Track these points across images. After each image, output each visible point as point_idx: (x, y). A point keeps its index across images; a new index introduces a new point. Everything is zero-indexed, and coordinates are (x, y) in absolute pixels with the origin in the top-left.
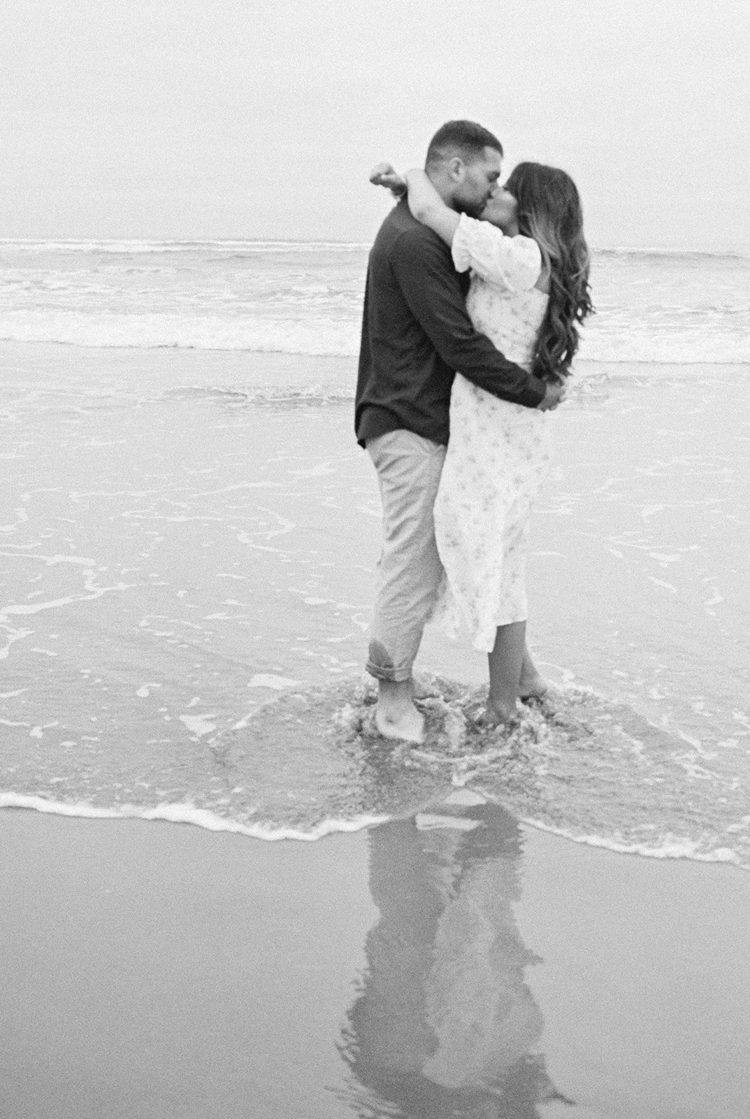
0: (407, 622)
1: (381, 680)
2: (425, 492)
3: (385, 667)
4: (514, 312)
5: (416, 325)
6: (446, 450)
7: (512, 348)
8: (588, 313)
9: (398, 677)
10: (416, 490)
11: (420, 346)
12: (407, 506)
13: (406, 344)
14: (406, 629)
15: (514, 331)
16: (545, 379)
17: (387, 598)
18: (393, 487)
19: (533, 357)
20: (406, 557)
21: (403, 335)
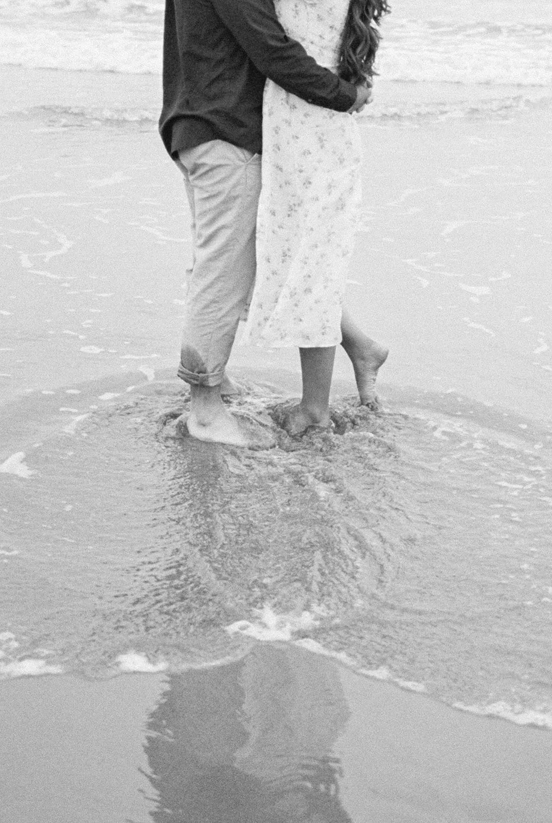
0: (220, 327)
1: (194, 386)
2: (239, 201)
3: (199, 373)
4: (320, 18)
5: (229, 35)
6: (260, 159)
7: (321, 54)
8: (383, 13)
9: (212, 383)
10: (230, 200)
11: (232, 55)
12: (221, 214)
13: (219, 54)
14: (219, 335)
15: (321, 36)
16: (353, 82)
17: (199, 306)
18: (206, 195)
19: (339, 61)
20: (220, 264)
21: (215, 45)
